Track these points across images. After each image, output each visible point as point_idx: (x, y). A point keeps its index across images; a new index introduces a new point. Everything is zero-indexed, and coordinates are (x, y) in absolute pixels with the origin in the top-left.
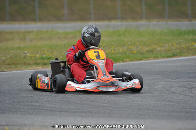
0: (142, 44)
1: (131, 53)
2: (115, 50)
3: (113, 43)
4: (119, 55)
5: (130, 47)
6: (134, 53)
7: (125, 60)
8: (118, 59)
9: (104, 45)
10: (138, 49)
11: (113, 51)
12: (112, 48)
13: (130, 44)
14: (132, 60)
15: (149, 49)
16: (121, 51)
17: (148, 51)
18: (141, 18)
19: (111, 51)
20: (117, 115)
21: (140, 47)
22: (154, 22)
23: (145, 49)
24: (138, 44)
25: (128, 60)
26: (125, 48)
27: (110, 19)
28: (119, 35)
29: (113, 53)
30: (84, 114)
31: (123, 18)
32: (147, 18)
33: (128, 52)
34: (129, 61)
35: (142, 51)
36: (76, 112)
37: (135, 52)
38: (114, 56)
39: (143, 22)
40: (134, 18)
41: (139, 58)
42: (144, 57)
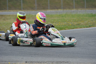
0: (74, 21)
1: (69, 25)
2: (61, 24)
3: (59, 21)
4: (62, 26)
5: (68, 22)
6: (70, 26)
7: (66, 29)
8: (62, 28)
9: (55, 22)
10: (72, 24)
11: (60, 25)
12: (59, 23)
13: (68, 21)
14: (69, 29)
17: (77, 24)
18: (73, 8)
19: (59, 24)
20: (63, 56)
21: (73, 22)
22: (79, 10)
23: (75, 23)
24: (72, 21)
25: (67, 29)
26: (65, 23)
27: (57, 9)
28: (63, 17)
29: (60, 26)
30: (46, 56)
31: (64, 8)
32: (76, 8)
33: (67, 25)
34: (68, 29)
36: (43, 55)
37: (71, 25)
38: (60, 27)
39: (74, 10)
40: (69, 8)
42: (75, 28)
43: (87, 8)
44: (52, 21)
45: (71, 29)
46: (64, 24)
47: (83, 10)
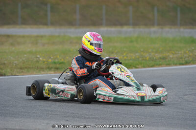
0: (154, 51)
1: (144, 60)
2: (127, 57)
3: (125, 49)
4: (131, 61)
5: (142, 53)
6: (146, 60)
7: (138, 66)
8: (131, 65)
9: (116, 51)
10: (151, 56)
11: (125, 58)
12: (125, 54)
13: (142, 50)
14: (144, 67)
15: (161, 55)
16: (133, 57)
17: (160, 58)
18: (153, 25)
19: (123, 57)
21: (152, 54)
22: (167, 29)
23: (158, 56)
24: (150, 51)
25: (140, 66)
26: (137, 54)
27: (122, 25)
28: (132, 42)
29: (125, 60)
30: (97, 120)
31: (135, 24)
32: (159, 25)
33: (141, 59)
34: (141, 68)
35: (155, 58)
37: (148, 58)
38: (127, 62)
39: (154, 29)
40: (146, 25)
41: (151, 65)
42: (157, 64)
43: (181, 25)
44: (111, 49)
45: (149, 66)
46: (133, 56)
47: (173, 30)
